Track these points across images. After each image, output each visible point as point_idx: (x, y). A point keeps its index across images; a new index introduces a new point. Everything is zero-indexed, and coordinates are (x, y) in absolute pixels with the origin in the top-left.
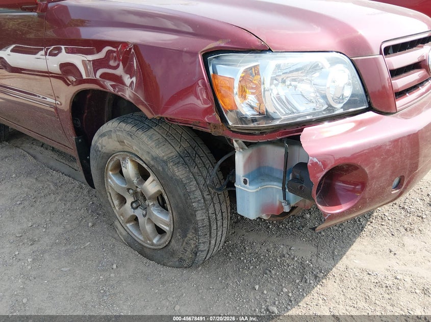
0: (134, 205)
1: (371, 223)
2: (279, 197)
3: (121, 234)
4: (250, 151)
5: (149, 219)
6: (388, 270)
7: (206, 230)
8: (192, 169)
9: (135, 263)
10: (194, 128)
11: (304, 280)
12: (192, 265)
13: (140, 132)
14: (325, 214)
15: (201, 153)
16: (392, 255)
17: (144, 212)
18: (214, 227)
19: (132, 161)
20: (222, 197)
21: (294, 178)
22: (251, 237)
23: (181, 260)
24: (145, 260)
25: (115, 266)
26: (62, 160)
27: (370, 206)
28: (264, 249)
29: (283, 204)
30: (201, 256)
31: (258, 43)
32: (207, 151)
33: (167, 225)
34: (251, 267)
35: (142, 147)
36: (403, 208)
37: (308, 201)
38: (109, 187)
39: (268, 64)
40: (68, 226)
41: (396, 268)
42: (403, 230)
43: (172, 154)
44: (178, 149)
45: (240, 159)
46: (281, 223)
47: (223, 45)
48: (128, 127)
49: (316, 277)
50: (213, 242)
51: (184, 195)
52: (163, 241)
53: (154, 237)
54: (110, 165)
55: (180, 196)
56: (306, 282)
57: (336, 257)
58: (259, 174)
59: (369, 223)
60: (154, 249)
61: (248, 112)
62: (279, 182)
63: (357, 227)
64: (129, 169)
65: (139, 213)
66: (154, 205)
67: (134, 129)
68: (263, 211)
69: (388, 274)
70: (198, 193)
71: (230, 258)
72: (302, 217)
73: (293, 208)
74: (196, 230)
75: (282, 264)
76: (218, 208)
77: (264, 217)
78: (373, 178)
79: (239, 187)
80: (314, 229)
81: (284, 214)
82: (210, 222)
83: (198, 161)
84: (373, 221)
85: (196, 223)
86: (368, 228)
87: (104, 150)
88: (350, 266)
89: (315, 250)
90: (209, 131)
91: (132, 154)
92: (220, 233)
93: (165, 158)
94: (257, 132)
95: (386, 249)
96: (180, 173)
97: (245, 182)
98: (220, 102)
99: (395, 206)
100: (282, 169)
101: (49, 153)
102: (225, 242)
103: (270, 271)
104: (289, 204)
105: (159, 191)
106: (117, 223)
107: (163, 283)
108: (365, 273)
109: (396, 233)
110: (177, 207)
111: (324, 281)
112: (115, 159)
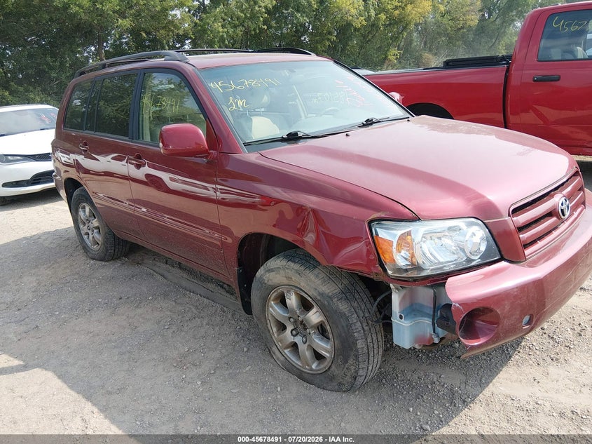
0: (294, 332)
1: (519, 352)
2: (429, 330)
3: (278, 359)
4: (403, 292)
5: (309, 346)
6: (530, 396)
7: (366, 357)
8: (353, 303)
9: (296, 387)
10: (360, 274)
11: (453, 404)
12: (350, 389)
13: (307, 271)
14: (467, 346)
15: (358, 289)
16: (535, 382)
17: (304, 339)
18: (372, 355)
19: (296, 294)
20: (377, 327)
21: (442, 317)
22: (402, 365)
23: (340, 384)
24: (305, 384)
25: (279, 389)
26: (193, 280)
27: (504, 339)
28: (415, 377)
29: (433, 336)
30: (360, 380)
31: (411, 215)
32: (363, 287)
33: (328, 352)
34: (405, 392)
35: (310, 283)
36: (552, 338)
37: (453, 335)
38: (270, 315)
39: (418, 230)
40: (224, 351)
41: (537, 395)
42: (549, 360)
43: (336, 291)
44: (340, 286)
45: (396, 299)
46: (431, 351)
47: (383, 216)
48: (296, 266)
49: (464, 402)
50: (370, 368)
51: (347, 326)
52: (322, 366)
53: (313, 363)
54: (273, 295)
55: (343, 326)
56: (455, 406)
57: (483, 385)
58: (412, 310)
59: (516, 352)
60: (312, 374)
61: (402, 263)
62: (429, 317)
63: (504, 356)
64: (292, 301)
65: (298, 340)
66: (315, 333)
67: (302, 268)
68: (416, 342)
69: (529, 399)
70: (358, 324)
71: (384, 384)
72: (451, 346)
73: (442, 339)
74: (357, 357)
75: (433, 389)
76: (375, 338)
77: (417, 347)
78: (504, 317)
79: (395, 321)
80: (459, 357)
81: (434, 344)
82: (368, 349)
83: (357, 296)
84: (521, 351)
85: (357, 350)
86: (516, 357)
87: (270, 283)
88: (496, 392)
89: (463, 378)
90: (372, 277)
91: (298, 288)
92: (376, 360)
93: (330, 294)
94: (410, 279)
95: (531, 377)
96: (343, 307)
97: (401, 317)
98: (382, 256)
99: (545, 336)
100: (432, 306)
101: (176, 271)
102: (380, 368)
103: (422, 396)
104: (438, 336)
105: (321, 321)
106: (274, 349)
107: (326, 404)
108: (509, 399)
109: (541, 363)
110: (340, 335)
111: (471, 405)
112: (279, 291)
